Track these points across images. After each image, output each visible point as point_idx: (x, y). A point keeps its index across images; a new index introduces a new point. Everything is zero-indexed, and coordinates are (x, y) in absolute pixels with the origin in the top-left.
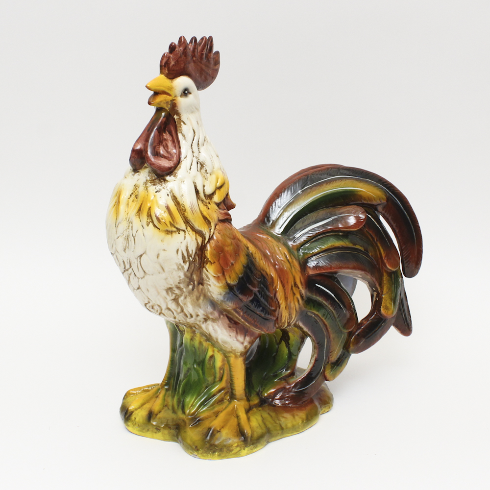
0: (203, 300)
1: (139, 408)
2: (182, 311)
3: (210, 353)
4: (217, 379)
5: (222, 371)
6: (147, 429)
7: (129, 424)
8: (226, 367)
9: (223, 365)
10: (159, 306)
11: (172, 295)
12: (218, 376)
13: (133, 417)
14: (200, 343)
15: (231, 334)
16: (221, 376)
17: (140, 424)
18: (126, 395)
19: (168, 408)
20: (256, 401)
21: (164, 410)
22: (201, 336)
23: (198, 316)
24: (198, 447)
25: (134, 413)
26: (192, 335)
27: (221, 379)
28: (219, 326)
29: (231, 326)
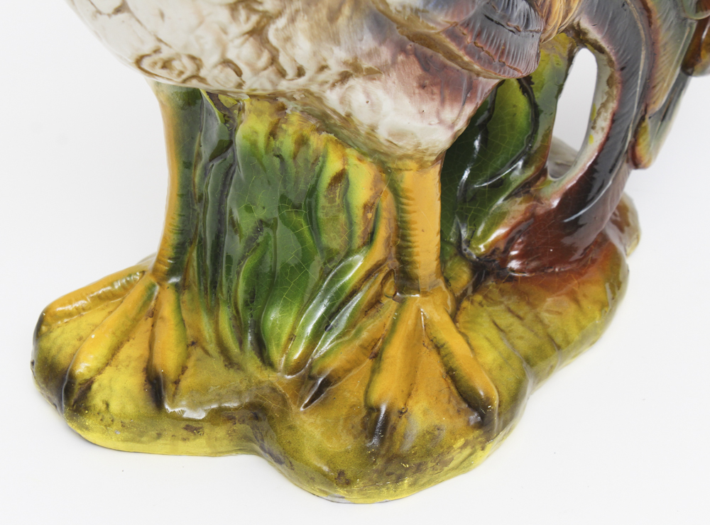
0: (350, 18)
1: (107, 364)
2: (274, 60)
3: (333, 166)
4: (357, 241)
5: (370, 215)
6: (154, 433)
7: (89, 422)
8: (387, 201)
9: (377, 194)
10: (193, 58)
11: (248, 19)
12: (359, 230)
13: (97, 400)
14: (302, 142)
15: (425, 108)
16: (369, 230)
17: (127, 421)
18: (41, 321)
19: (206, 352)
20: (463, 276)
21: (193, 358)
22: (306, 120)
23: (322, 68)
24: (349, 474)
25: (95, 386)
26: (275, 119)
27: (370, 239)
28: (386, 90)
29: (427, 82)
